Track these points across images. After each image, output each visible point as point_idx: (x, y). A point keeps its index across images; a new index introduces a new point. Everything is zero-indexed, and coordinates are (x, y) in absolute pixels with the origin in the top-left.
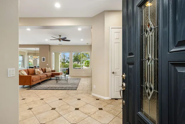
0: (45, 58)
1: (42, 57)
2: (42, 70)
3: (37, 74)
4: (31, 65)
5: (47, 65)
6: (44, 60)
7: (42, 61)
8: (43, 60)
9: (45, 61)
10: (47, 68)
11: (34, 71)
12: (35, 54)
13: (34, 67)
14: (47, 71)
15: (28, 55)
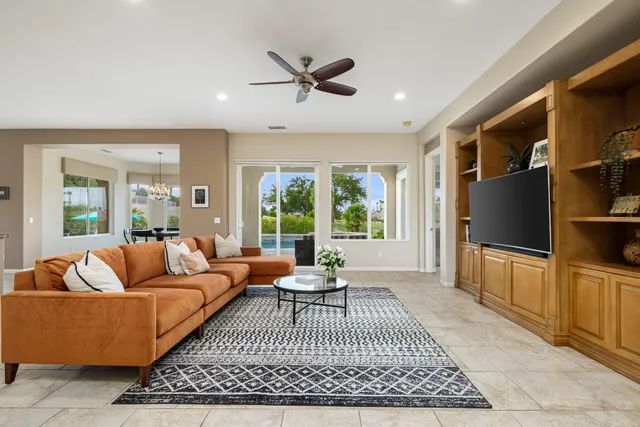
0: (206, 188)
1: (194, 188)
2: (199, 245)
3: (176, 269)
4: (141, 222)
5: (217, 220)
6: (200, 199)
7: (194, 205)
8: (197, 202)
9: (206, 205)
10: (219, 239)
11: (163, 255)
12: (157, 175)
13: (154, 232)
14: (221, 252)
15: (128, 182)
